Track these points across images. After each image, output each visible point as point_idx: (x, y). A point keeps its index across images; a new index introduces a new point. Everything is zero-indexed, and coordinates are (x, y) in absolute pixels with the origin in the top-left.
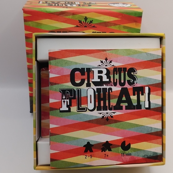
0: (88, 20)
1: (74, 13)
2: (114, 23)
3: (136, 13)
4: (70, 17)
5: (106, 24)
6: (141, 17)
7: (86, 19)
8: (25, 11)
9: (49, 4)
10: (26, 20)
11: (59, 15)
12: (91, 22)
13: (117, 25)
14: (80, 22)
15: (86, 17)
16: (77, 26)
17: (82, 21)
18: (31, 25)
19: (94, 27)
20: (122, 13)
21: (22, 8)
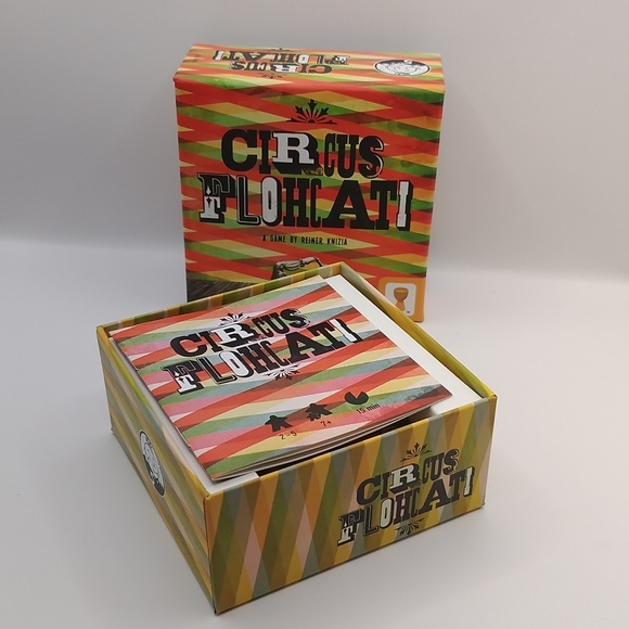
0: (318, 108)
1: (284, 92)
2: (377, 117)
3: (426, 95)
4: (278, 99)
5: (358, 118)
6: (441, 104)
7: (312, 104)
8: (179, 84)
9: (235, 64)
10: (180, 103)
11: (250, 94)
12: (324, 112)
13: (384, 120)
14: (300, 110)
15: (312, 101)
16: (293, 120)
17: (304, 110)
18: (191, 115)
19: (330, 122)
20: (395, 93)
21: (173, 75)
